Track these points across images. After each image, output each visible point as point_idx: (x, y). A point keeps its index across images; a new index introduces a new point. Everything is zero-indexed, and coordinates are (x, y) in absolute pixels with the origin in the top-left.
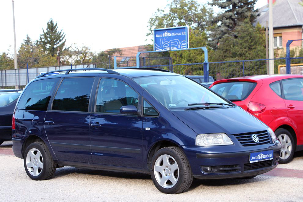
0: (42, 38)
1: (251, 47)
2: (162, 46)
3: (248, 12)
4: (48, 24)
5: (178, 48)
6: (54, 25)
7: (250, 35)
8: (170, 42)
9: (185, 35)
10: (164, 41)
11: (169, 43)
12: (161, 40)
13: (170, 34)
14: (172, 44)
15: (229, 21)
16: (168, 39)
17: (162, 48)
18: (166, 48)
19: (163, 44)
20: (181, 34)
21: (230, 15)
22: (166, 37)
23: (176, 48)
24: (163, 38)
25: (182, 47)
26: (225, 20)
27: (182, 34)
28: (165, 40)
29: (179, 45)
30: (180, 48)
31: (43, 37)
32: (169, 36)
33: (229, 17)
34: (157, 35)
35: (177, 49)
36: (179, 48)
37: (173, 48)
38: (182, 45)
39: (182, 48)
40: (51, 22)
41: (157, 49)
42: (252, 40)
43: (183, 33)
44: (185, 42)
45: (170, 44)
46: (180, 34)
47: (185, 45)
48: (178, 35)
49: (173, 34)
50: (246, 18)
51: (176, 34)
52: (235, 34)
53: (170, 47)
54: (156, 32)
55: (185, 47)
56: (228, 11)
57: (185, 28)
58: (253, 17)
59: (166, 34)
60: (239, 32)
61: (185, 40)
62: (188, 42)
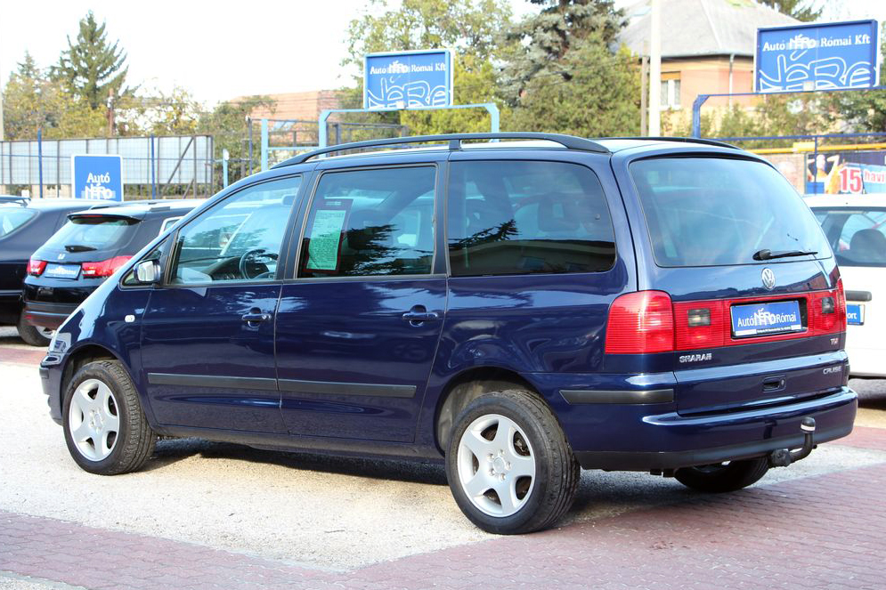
0: (66, 60)
1: (604, 106)
2: (386, 95)
3: (599, 15)
4: (82, 25)
5: (425, 104)
6: (98, 28)
7: (602, 73)
8: (406, 88)
9: (443, 72)
10: (390, 85)
11: (403, 89)
12: (384, 81)
13: (406, 66)
14: (411, 92)
15: (552, 35)
16: (401, 79)
17: (386, 103)
18: (394, 101)
19: (387, 91)
20: (434, 67)
21: (554, 22)
22: (396, 75)
23: (420, 103)
24: (387, 76)
25: (434, 101)
26: (543, 34)
27: (437, 69)
28: (393, 82)
29: (428, 97)
30: (431, 104)
32: (404, 72)
33: (551, 26)
34: (373, 68)
35: (423, 107)
36: (428, 102)
37: (411, 103)
38: (436, 95)
39: (435, 104)
40: (91, 20)
41: (372, 104)
42: (607, 87)
43: (439, 67)
44: (443, 89)
45: (405, 93)
46: (430, 69)
47: (444, 97)
48: (427, 70)
49: (413, 66)
50: (593, 30)
51: (421, 69)
52: (565, 70)
53: (405, 99)
54: (371, 60)
55: (443, 103)
56: (549, 9)
57: (444, 53)
58: (612, 28)
59: (397, 67)
60: (574, 66)
61: (444, 84)
62: (449, 89)
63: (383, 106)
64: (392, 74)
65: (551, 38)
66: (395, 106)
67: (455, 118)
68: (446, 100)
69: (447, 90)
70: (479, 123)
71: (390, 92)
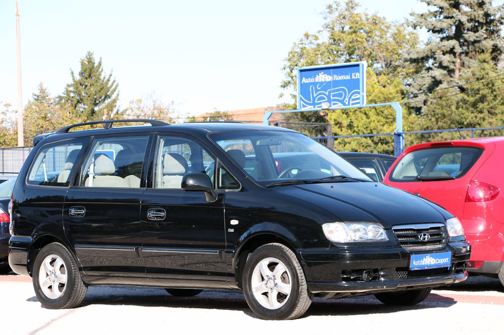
0: (71, 91)
1: (493, 111)
2: (314, 99)
3: (488, 40)
4: (83, 64)
5: (345, 104)
6: (96, 65)
7: (490, 86)
8: (330, 93)
9: (359, 79)
10: (317, 91)
11: (327, 94)
12: (312, 88)
13: (329, 76)
14: (334, 96)
15: (450, 57)
16: (326, 86)
17: (314, 104)
18: (320, 103)
19: (315, 96)
20: (351, 76)
21: (451, 47)
22: (322, 83)
23: (340, 104)
24: (315, 84)
25: (351, 102)
26: (442, 56)
27: (353, 77)
28: (319, 89)
29: (347, 99)
30: (349, 104)
31: (72, 89)
32: (328, 80)
33: (449, 49)
34: (304, 78)
35: (343, 107)
36: (347, 103)
37: (334, 104)
38: (353, 97)
39: (352, 104)
41: (304, 106)
42: (495, 96)
43: (355, 76)
44: (358, 93)
45: (328, 97)
46: (348, 77)
47: (359, 99)
48: (345, 78)
49: (335, 76)
50: (483, 51)
51: (341, 78)
52: (460, 84)
53: (329, 101)
54: (303, 73)
55: (359, 103)
56: (447, 37)
57: (358, 65)
58: (499, 50)
59: (322, 77)
60: (467, 80)
61: (359, 89)
62: (363, 92)
63: (312, 107)
64: (318, 83)
65: (449, 59)
66: (321, 107)
67: (372, 123)
68: (361, 100)
69: (361, 93)
70: (391, 127)
71: (317, 96)
